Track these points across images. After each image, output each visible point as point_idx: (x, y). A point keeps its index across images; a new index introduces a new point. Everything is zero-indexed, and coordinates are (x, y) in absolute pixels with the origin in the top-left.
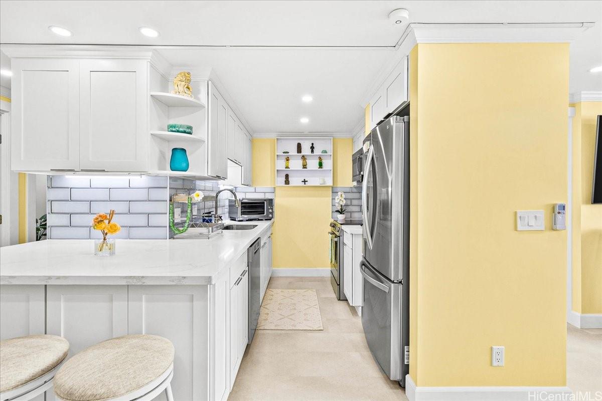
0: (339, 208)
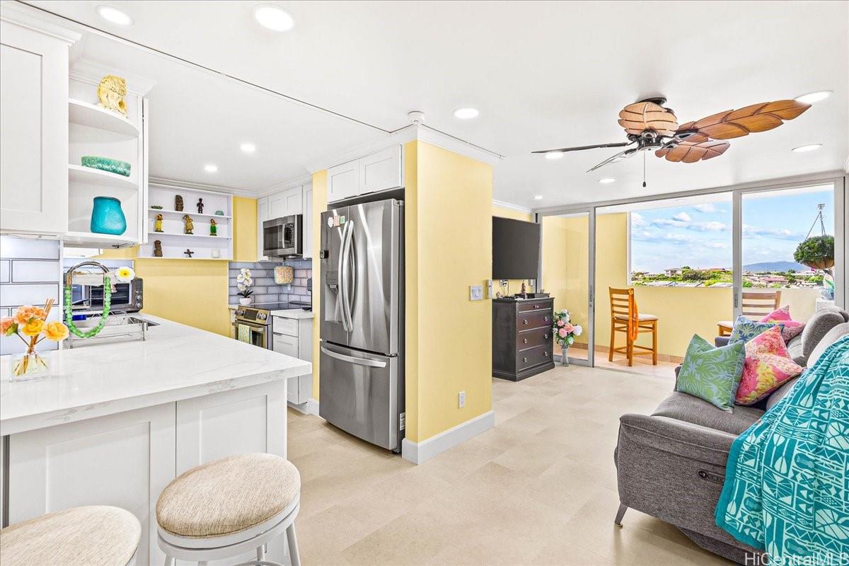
0: (243, 289)
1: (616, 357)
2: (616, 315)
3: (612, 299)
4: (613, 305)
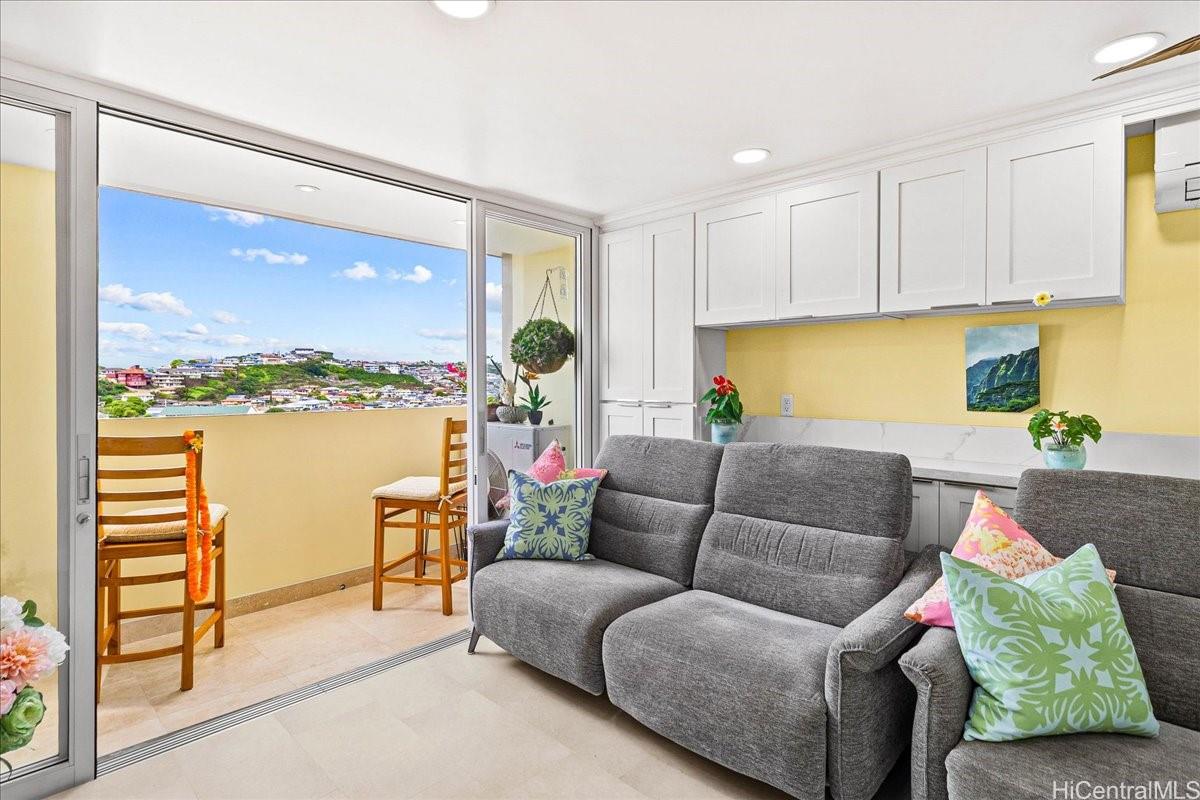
2: (109, 530)
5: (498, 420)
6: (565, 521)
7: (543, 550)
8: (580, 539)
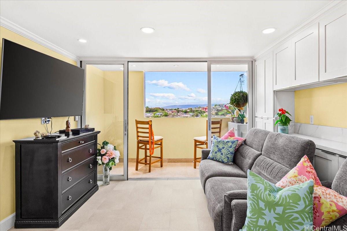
1: (140, 166)
2: (140, 138)
3: (137, 128)
4: (138, 132)
5: (234, 122)
6: (223, 151)
7: (216, 158)
8: (228, 157)
